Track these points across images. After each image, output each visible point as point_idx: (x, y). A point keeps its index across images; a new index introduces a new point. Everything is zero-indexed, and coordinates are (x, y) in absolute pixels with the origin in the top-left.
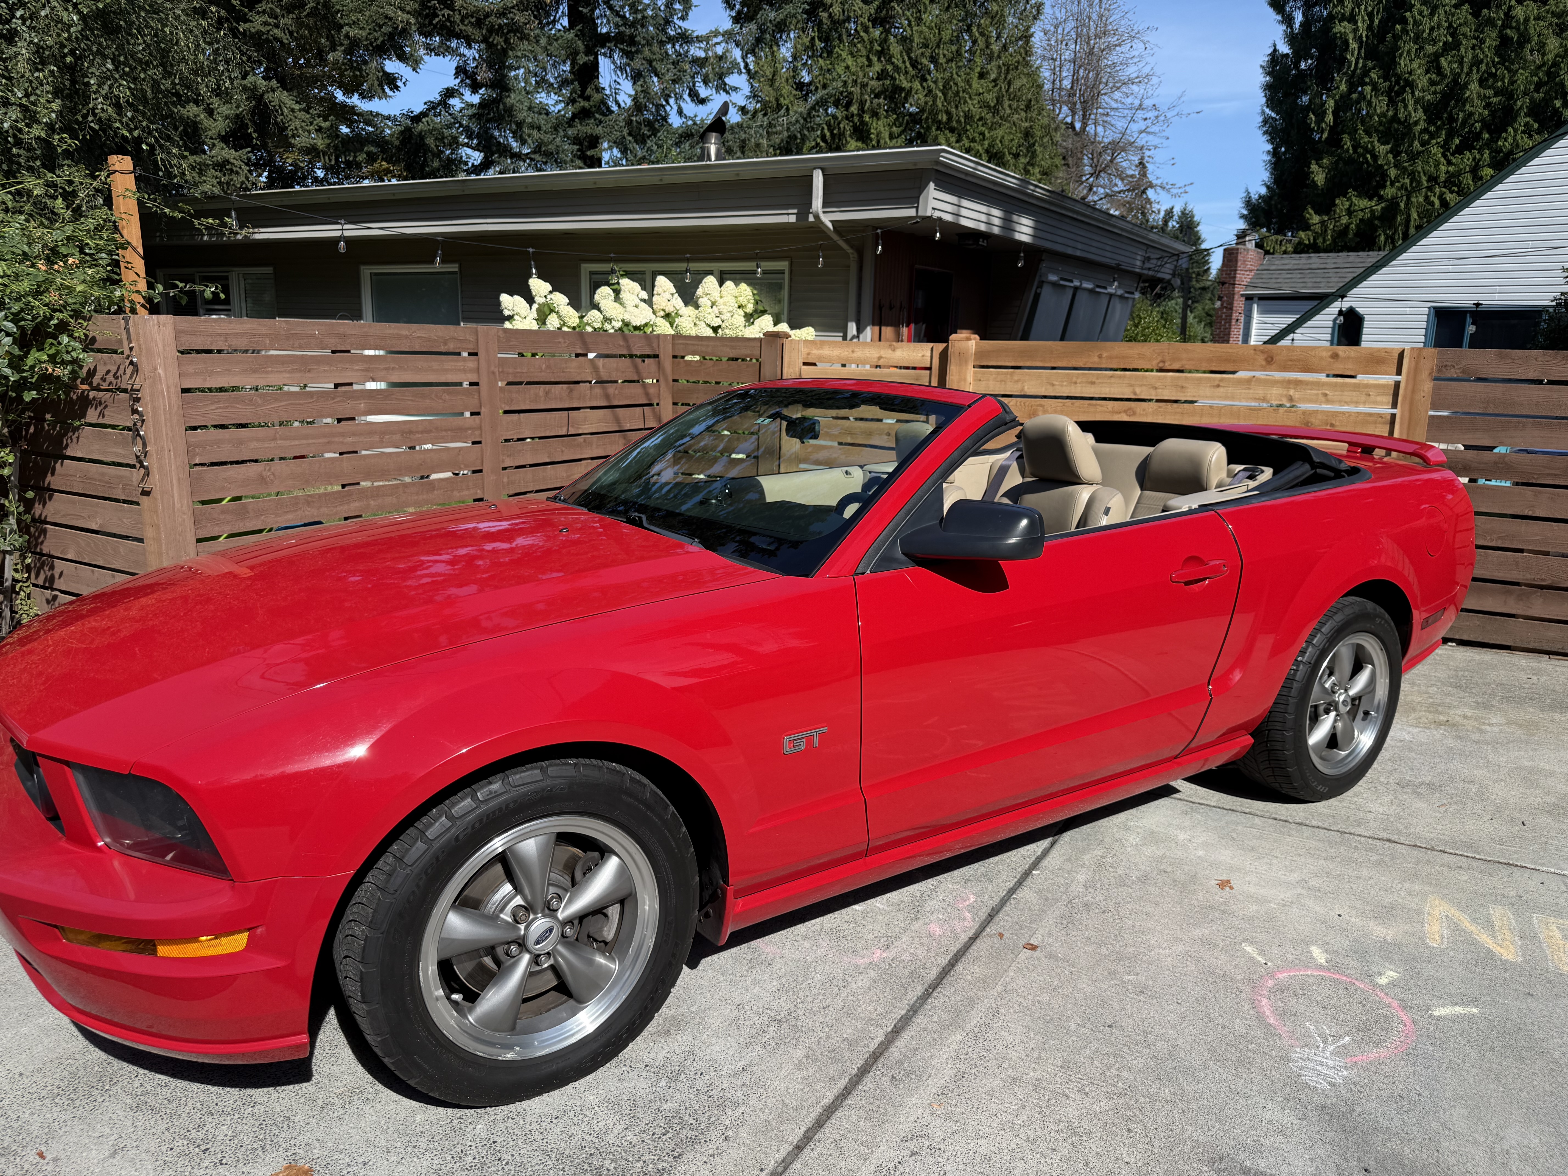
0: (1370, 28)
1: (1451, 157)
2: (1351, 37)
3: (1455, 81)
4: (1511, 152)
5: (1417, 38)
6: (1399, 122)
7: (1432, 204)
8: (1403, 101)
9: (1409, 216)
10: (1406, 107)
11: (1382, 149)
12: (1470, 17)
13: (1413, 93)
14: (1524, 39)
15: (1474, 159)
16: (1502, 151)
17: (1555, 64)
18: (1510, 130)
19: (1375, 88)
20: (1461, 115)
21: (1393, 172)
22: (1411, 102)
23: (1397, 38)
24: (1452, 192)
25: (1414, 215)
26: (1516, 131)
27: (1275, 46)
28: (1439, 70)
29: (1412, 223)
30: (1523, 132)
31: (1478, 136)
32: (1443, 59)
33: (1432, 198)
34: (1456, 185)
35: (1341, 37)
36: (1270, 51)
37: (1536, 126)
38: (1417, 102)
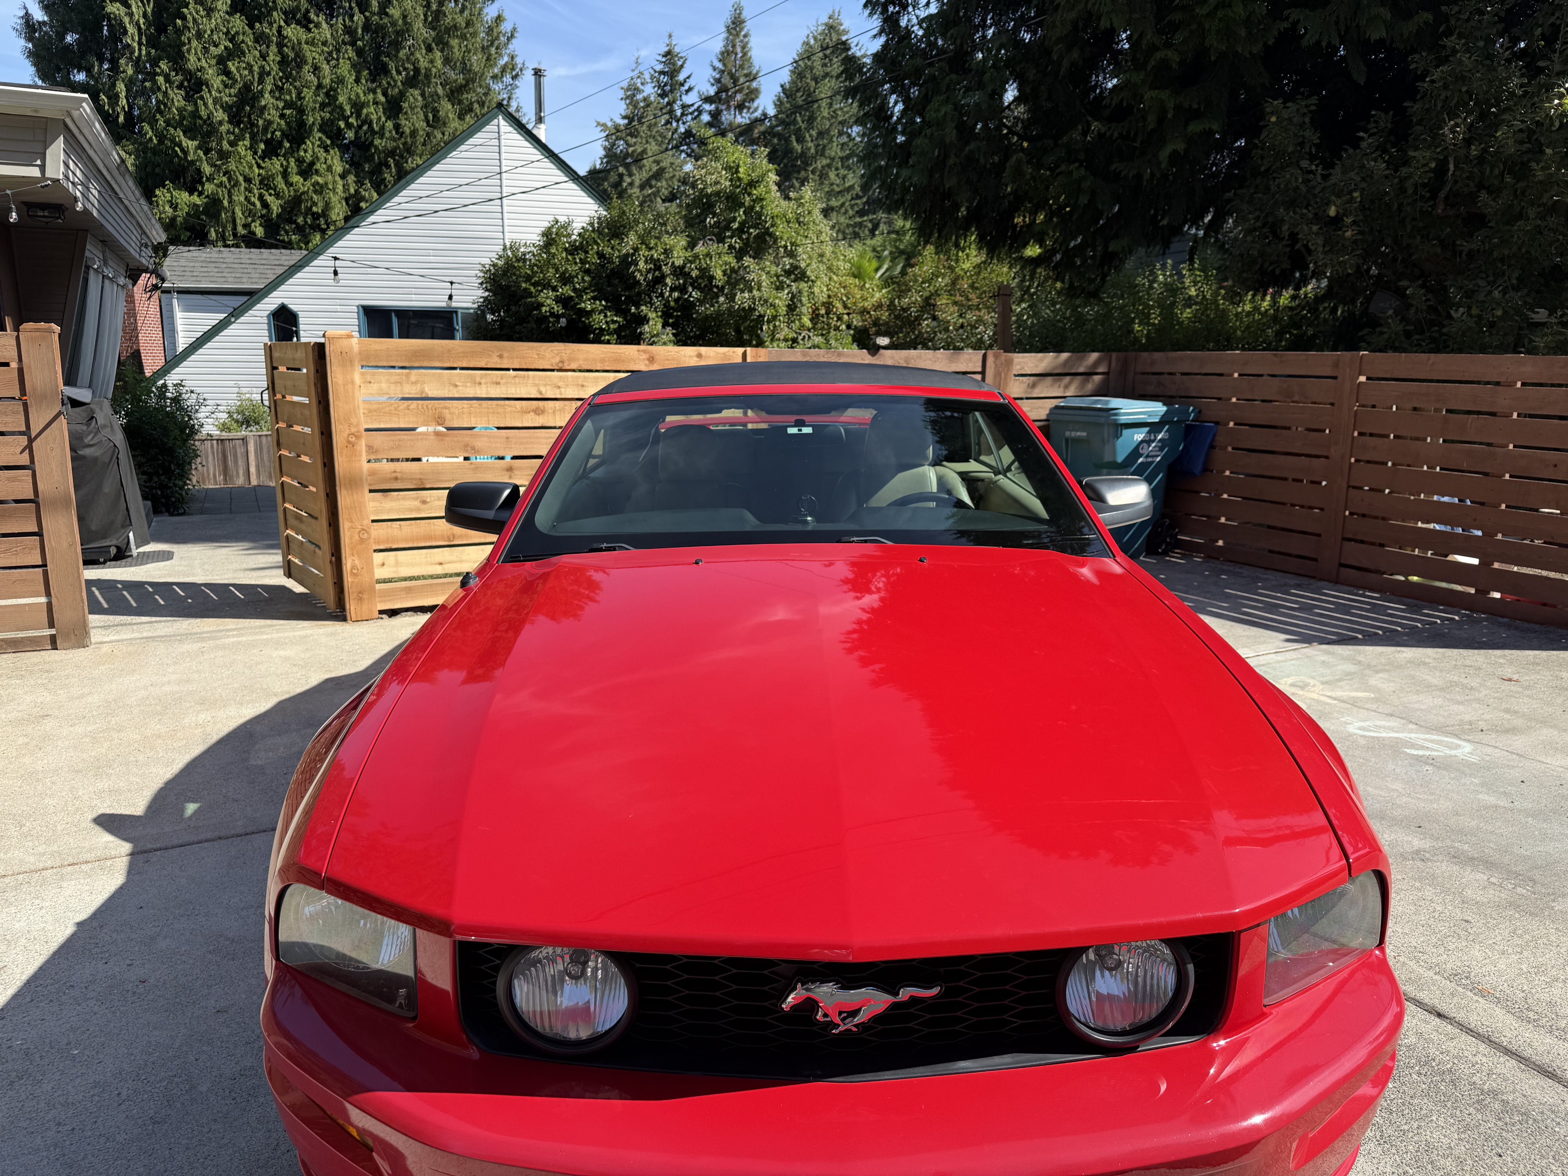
0: (145, 15)
1: (260, 162)
2: (126, 20)
3: (247, 87)
4: (312, 164)
5: (199, 35)
6: (200, 117)
7: (254, 204)
8: (202, 98)
9: (233, 213)
10: (205, 104)
11: (190, 144)
12: (246, 27)
13: (210, 92)
14: (300, 60)
15: (282, 165)
16: (305, 161)
17: (331, 89)
18: (308, 142)
19: (167, 79)
20: (261, 122)
21: (207, 169)
22: (210, 101)
23: (179, 32)
24: (270, 195)
25: (239, 213)
26: (313, 144)
27: (25, 8)
28: (227, 73)
29: (238, 221)
30: (319, 146)
31: (280, 144)
32: (230, 64)
33: (253, 199)
34: (272, 189)
35: (115, 19)
36: (22, 13)
37: (329, 142)
38: (216, 101)
